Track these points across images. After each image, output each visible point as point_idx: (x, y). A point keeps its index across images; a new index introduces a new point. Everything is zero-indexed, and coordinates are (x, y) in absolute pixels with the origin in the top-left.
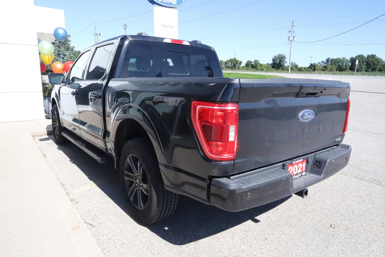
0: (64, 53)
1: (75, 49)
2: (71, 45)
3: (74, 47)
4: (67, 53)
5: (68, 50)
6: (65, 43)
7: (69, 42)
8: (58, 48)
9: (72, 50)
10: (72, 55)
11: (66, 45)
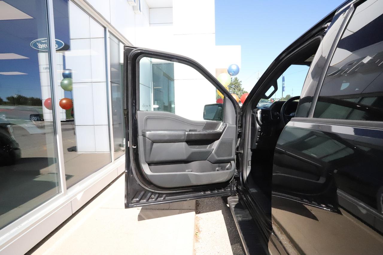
0: (237, 93)
1: (244, 90)
2: (242, 88)
3: (243, 89)
4: (239, 93)
5: (240, 91)
6: (238, 86)
7: (241, 86)
8: (234, 90)
9: (242, 91)
10: (242, 94)
11: (239, 88)
